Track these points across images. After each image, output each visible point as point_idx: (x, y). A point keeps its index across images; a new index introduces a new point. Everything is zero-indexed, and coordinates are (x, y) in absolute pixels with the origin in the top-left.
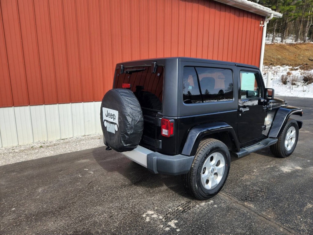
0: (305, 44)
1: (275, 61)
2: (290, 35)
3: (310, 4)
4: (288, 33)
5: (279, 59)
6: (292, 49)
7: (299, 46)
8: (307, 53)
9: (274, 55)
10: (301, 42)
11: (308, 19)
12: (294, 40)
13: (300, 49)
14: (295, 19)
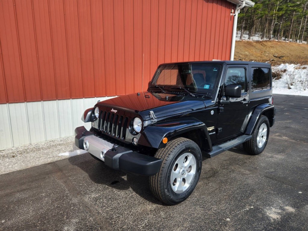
0: (270, 42)
1: (244, 57)
2: (256, 33)
3: (275, 3)
4: (255, 30)
5: (247, 55)
6: (258, 46)
7: (265, 43)
8: (272, 50)
9: (242, 52)
10: (267, 40)
11: (273, 18)
12: (260, 37)
13: (265, 46)
14: (261, 17)
